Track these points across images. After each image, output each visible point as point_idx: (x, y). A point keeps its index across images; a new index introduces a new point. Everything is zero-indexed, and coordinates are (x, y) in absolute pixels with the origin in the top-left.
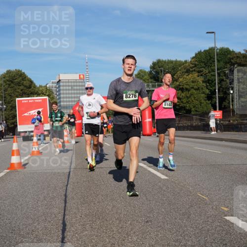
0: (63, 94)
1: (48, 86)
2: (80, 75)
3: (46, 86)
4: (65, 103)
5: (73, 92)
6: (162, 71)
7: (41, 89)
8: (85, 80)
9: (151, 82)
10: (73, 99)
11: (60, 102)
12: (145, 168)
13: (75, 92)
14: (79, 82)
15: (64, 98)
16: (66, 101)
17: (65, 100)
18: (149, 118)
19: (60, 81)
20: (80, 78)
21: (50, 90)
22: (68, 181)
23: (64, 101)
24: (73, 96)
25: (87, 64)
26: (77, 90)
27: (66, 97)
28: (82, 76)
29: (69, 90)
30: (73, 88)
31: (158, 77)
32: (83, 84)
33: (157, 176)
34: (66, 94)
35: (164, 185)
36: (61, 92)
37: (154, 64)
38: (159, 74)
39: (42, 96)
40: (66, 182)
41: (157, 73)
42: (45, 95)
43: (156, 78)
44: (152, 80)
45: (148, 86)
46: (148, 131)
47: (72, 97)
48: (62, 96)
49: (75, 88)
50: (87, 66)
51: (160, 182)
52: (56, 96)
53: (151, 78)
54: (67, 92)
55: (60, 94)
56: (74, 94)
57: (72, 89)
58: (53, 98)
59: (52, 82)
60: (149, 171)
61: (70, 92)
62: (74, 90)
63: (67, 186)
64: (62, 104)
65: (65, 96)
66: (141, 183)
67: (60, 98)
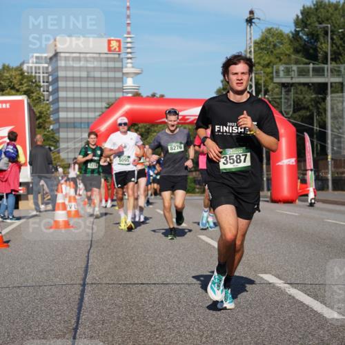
0: (66, 89)
1: (25, 68)
2: (109, 42)
3: (20, 69)
4: (70, 115)
5: (91, 84)
6: (326, 33)
7: (7, 75)
8: (122, 56)
9: (297, 62)
10: (91, 105)
11: (57, 111)
12: (279, 288)
13: (98, 85)
14: (108, 60)
15: (67, 99)
16: (74, 110)
17: (70, 105)
18: (289, 157)
19: (56, 54)
20: (109, 49)
21: (30, 79)
22: (78, 319)
23: (67, 109)
24: (91, 95)
25: (128, 12)
26: (101, 79)
27: (74, 99)
28: (114, 44)
29: (80, 79)
30: (92, 74)
31: (316, 49)
32: (118, 65)
33: (312, 310)
34: (73, 89)
35: (334, 336)
36: (61, 84)
37: (306, 13)
38: (317, 40)
39: (9, 94)
40: (73, 321)
41: (314, 36)
42: (18, 91)
43: (311, 51)
44: (299, 57)
45: (288, 72)
46: (286, 192)
47: (88, 100)
48: (62, 94)
49: (97, 74)
50: (128, 17)
51: (321, 326)
52: (46, 93)
53: (296, 51)
54: (77, 84)
55: (56, 90)
56: (94, 89)
57: (88, 78)
58: (39, 100)
59: (37, 58)
60: (291, 297)
61: (84, 84)
62: (94, 79)
63: (76, 329)
64: (62, 115)
65: (70, 94)
66: (270, 327)
67: (57, 100)
